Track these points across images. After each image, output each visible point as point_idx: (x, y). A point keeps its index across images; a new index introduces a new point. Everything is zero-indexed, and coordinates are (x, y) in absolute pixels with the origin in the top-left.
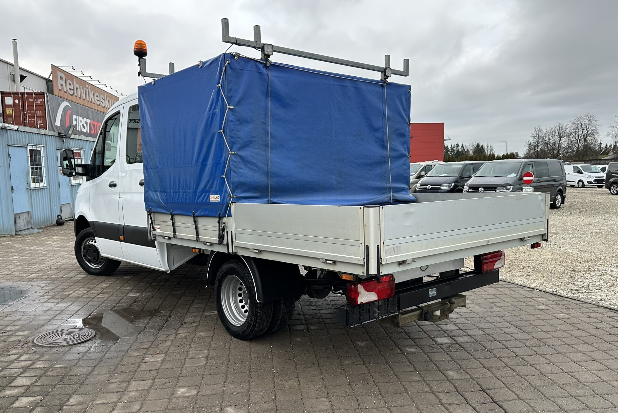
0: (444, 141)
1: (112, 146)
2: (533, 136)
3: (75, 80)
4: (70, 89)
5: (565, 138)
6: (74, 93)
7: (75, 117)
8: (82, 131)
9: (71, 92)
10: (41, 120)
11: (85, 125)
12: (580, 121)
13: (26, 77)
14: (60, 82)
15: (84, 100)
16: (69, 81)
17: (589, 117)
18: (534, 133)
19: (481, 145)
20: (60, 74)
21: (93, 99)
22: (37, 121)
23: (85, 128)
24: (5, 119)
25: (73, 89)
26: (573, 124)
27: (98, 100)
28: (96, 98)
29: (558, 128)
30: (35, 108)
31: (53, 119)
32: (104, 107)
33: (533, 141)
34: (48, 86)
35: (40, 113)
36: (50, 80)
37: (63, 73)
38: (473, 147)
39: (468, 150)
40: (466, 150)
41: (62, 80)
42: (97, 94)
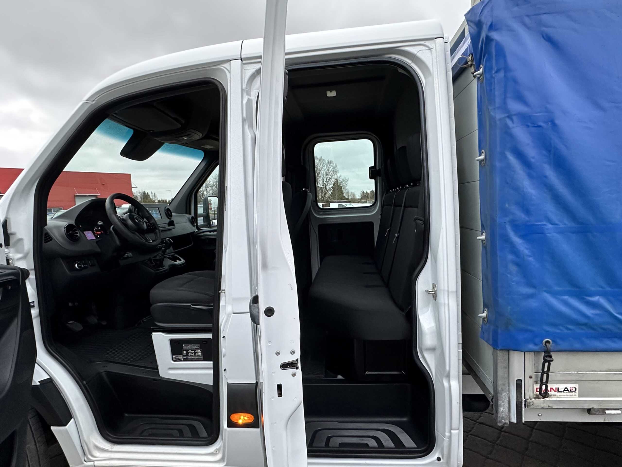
5: (210, 188)
19: (146, 193)
38: (140, 194)
39: (136, 196)
40: (135, 196)
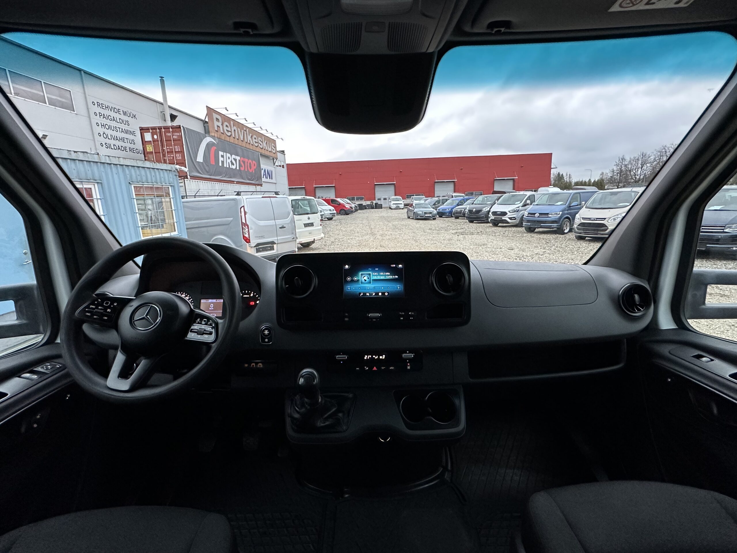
0: (552, 169)
1: (263, 182)
2: (617, 165)
3: (232, 123)
4: (227, 130)
6: (231, 135)
7: (221, 153)
8: (231, 167)
9: (229, 134)
10: (179, 155)
11: (234, 162)
12: (665, 149)
13: (177, 116)
14: (216, 123)
15: (242, 141)
16: (226, 123)
17: (674, 145)
18: (618, 162)
20: (215, 116)
21: (251, 141)
22: (176, 157)
23: (234, 165)
24: (146, 156)
25: (230, 130)
26: (658, 152)
27: (256, 142)
28: (254, 140)
29: (642, 156)
30: (173, 144)
31: (193, 153)
32: (262, 149)
33: (616, 169)
34: (205, 127)
35: (178, 148)
36: (206, 122)
37: (219, 115)
41: (219, 122)
42: (254, 136)
